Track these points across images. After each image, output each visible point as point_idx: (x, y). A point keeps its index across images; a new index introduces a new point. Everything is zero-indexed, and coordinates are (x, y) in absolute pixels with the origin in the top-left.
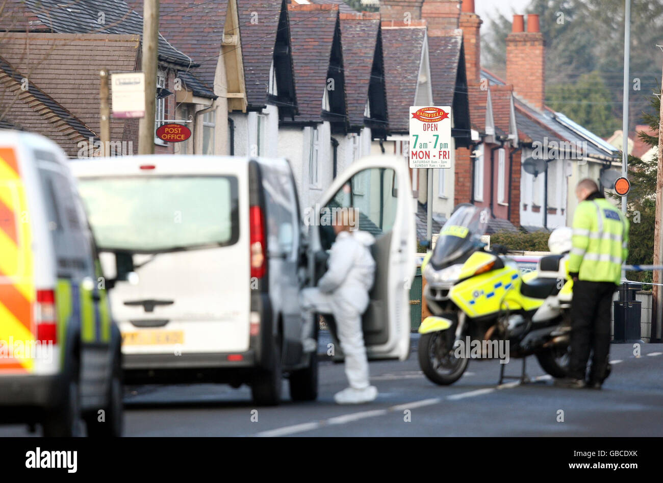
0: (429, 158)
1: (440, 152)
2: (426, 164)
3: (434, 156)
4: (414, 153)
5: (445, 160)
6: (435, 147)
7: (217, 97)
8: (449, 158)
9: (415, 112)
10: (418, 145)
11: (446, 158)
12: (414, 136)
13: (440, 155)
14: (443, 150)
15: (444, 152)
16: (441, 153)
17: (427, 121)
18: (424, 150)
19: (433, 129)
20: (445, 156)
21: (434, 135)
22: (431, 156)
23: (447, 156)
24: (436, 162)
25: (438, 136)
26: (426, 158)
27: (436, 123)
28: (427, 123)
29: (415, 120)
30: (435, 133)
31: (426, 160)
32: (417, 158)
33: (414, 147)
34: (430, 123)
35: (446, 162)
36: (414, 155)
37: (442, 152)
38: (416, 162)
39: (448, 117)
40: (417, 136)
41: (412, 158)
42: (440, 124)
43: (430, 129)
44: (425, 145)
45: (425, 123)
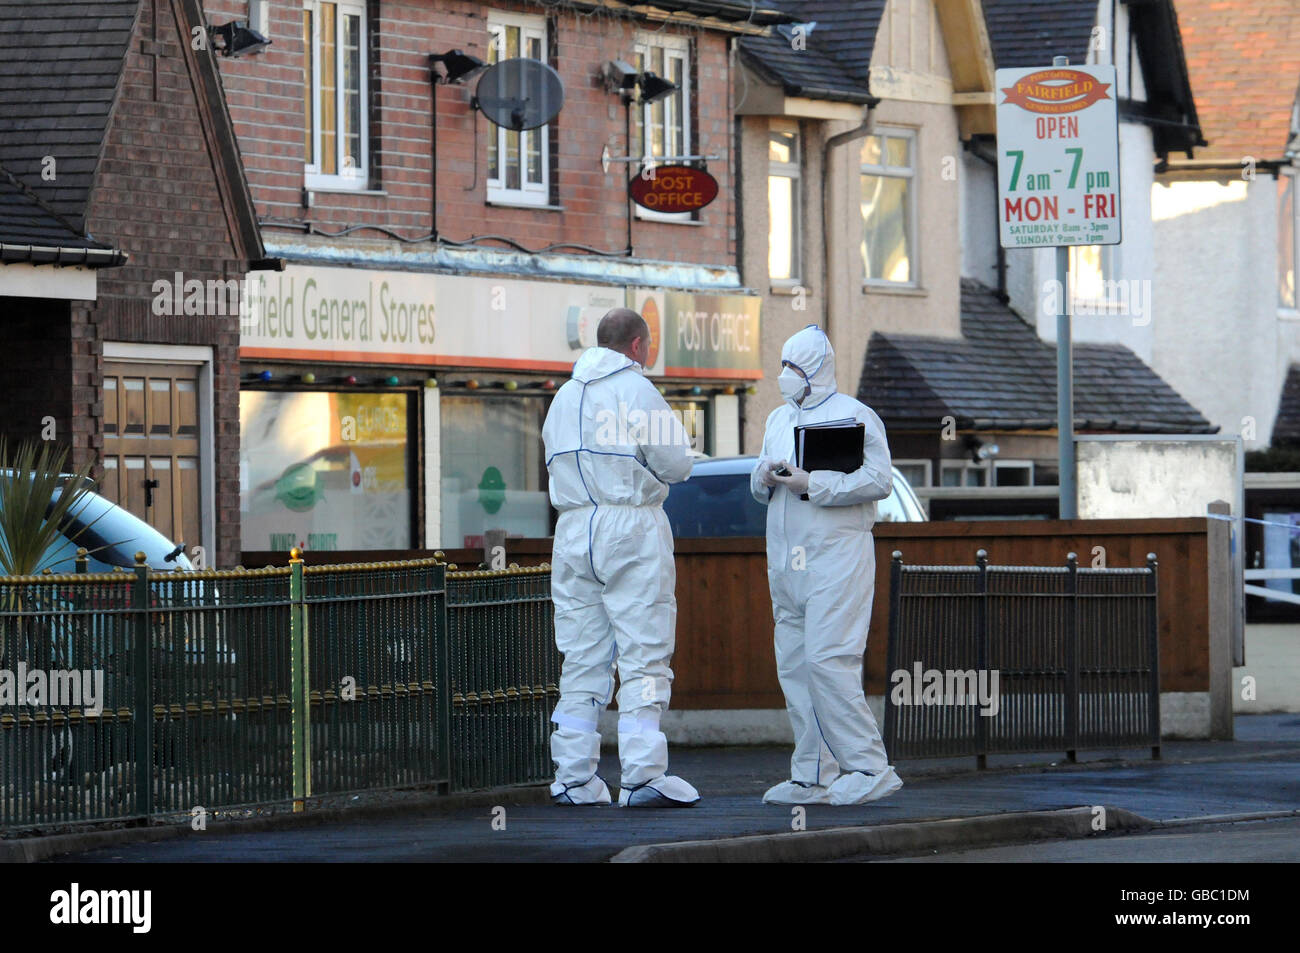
0: (1056, 217)
1: (1087, 197)
2: (1047, 234)
3: (1071, 211)
4: (1013, 204)
5: (1102, 221)
6: (1072, 185)
7: (878, 100)
8: (1113, 215)
9: (1010, 85)
10: (1022, 181)
11: (1105, 216)
12: (1009, 154)
13: (1088, 206)
14: (1095, 191)
15: (1099, 197)
16: (1090, 201)
17: (1047, 108)
18: (1040, 194)
19: (1065, 132)
20: (1101, 209)
21: (1069, 151)
22: (1062, 211)
23: (1108, 209)
24: (1077, 228)
25: (1079, 153)
26: (1046, 218)
27: (1072, 115)
28: (1046, 116)
29: (1014, 107)
30: (1072, 143)
31: (1046, 223)
32: (1020, 219)
33: (1013, 187)
34: (1057, 116)
35: (1105, 227)
36: (1014, 212)
37: (1095, 198)
38: (1018, 230)
39: (1107, 97)
40: (1019, 155)
41: (1008, 220)
42: (1085, 117)
43: (1057, 131)
44: (1044, 181)
45: (1041, 116)
